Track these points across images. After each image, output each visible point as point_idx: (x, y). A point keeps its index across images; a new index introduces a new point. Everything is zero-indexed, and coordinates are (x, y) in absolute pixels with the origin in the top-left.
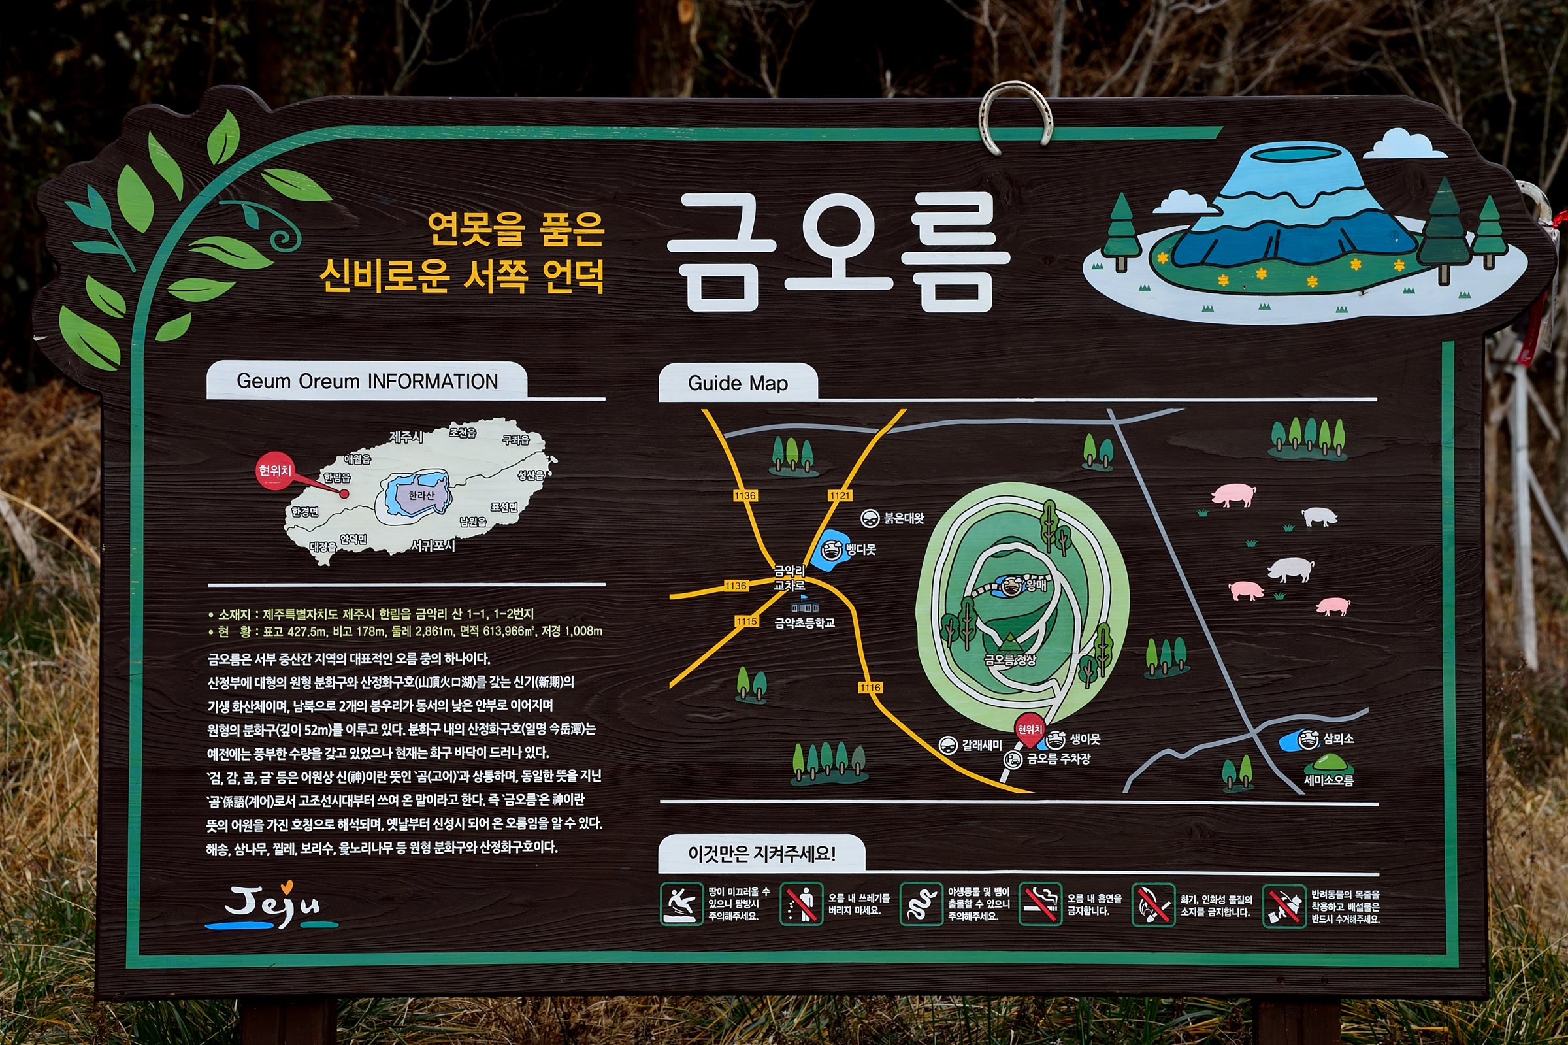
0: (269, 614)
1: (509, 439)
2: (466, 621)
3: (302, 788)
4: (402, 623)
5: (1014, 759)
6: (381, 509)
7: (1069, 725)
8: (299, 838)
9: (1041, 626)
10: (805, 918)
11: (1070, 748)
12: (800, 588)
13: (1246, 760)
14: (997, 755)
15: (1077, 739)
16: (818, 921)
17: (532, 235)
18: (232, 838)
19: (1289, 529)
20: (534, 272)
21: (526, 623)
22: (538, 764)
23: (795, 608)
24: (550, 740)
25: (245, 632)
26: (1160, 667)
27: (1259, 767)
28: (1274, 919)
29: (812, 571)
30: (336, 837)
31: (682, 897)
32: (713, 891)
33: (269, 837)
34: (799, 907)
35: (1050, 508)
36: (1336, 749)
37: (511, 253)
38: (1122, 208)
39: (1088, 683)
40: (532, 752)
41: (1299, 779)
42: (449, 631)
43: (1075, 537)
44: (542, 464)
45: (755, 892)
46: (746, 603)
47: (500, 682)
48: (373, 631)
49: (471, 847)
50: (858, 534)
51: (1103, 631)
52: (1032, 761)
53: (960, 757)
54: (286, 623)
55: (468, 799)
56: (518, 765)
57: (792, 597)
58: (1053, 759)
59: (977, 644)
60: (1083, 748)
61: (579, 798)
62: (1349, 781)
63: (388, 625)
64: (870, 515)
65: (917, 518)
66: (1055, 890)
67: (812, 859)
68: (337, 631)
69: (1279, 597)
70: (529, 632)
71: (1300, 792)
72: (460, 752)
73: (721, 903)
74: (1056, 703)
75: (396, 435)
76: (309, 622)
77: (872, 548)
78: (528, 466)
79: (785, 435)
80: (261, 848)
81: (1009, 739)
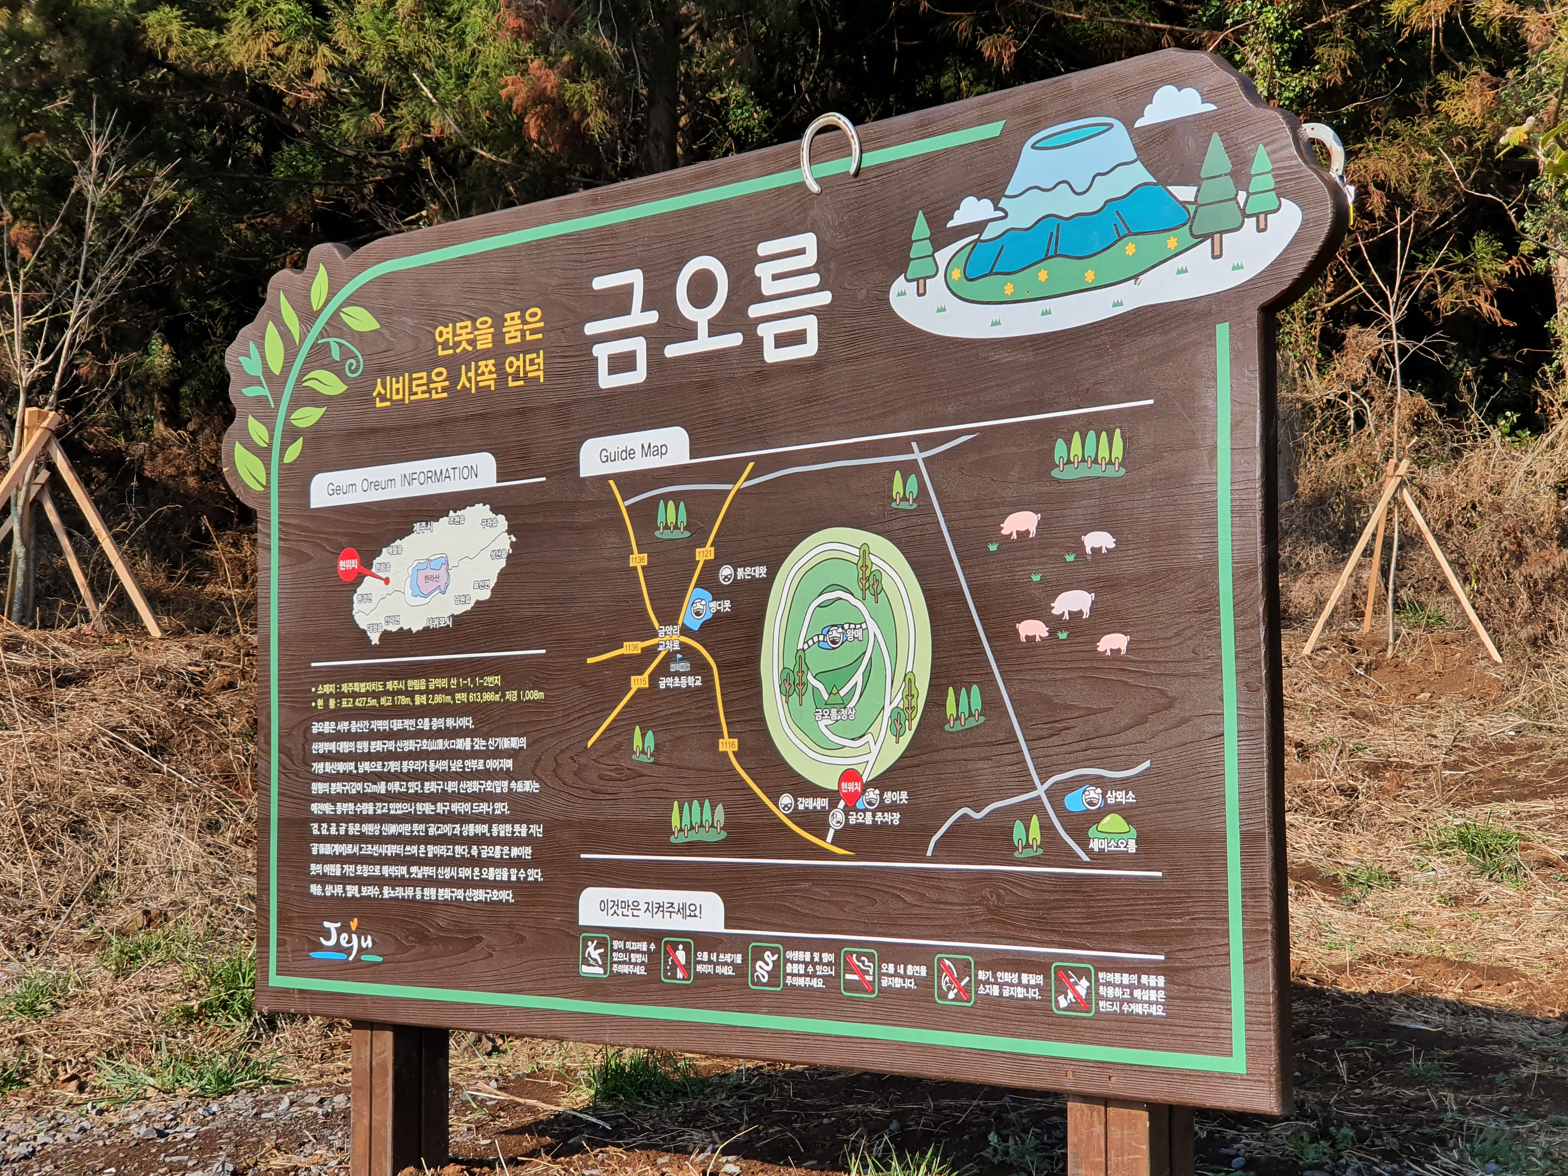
0: (345, 688)
1: (485, 522)
2: (460, 690)
3: (362, 839)
4: (421, 692)
5: (837, 819)
6: (408, 592)
7: (883, 782)
8: (360, 881)
9: (858, 678)
10: (680, 975)
11: (883, 808)
12: (677, 648)
13: (1035, 821)
14: (823, 814)
15: (889, 797)
16: (689, 979)
17: (498, 336)
18: (324, 880)
19: (1070, 558)
20: (500, 367)
21: (496, 689)
22: (502, 819)
23: (674, 667)
24: (510, 797)
25: (332, 703)
26: (958, 718)
27: (1047, 828)
28: (1063, 1003)
29: (685, 631)
30: (380, 881)
31: (596, 948)
32: (617, 944)
33: (344, 880)
34: (675, 964)
35: (865, 552)
36: (1119, 809)
37: (484, 355)
38: (921, 228)
39: (898, 736)
40: (501, 808)
41: (1083, 841)
42: (448, 699)
43: (886, 583)
44: (505, 542)
45: (644, 946)
46: (637, 664)
47: (480, 744)
48: (404, 700)
49: (459, 894)
50: (718, 592)
51: (909, 681)
52: (852, 820)
53: (795, 816)
54: (354, 695)
55: (460, 850)
56: (490, 820)
57: (670, 657)
58: (869, 820)
59: (808, 697)
60: (893, 808)
61: (526, 852)
62: (1132, 848)
63: (411, 694)
64: (726, 571)
65: (760, 571)
66: (870, 957)
67: (685, 917)
68: (383, 701)
69: (1063, 635)
70: (497, 698)
71: (1086, 858)
72: (455, 807)
73: (621, 957)
74: (871, 758)
75: (417, 526)
76: (367, 694)
77: (727, 604)
78: (495, 546)
79: (666, 497)
80: (339, 889)
81: (833, 797)
